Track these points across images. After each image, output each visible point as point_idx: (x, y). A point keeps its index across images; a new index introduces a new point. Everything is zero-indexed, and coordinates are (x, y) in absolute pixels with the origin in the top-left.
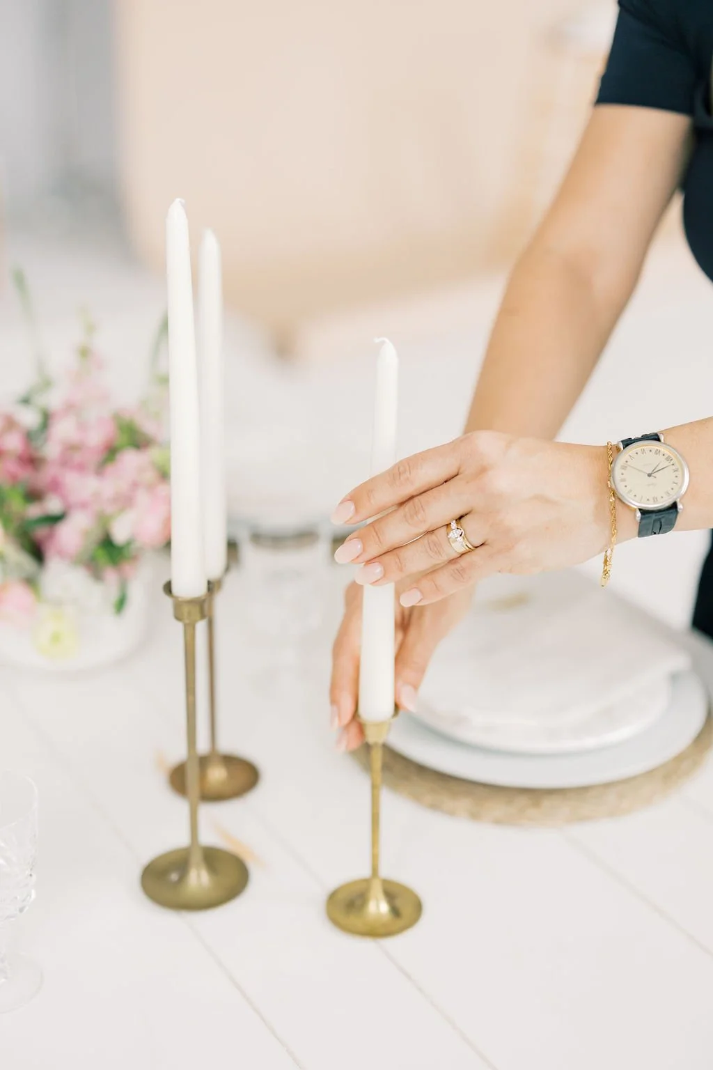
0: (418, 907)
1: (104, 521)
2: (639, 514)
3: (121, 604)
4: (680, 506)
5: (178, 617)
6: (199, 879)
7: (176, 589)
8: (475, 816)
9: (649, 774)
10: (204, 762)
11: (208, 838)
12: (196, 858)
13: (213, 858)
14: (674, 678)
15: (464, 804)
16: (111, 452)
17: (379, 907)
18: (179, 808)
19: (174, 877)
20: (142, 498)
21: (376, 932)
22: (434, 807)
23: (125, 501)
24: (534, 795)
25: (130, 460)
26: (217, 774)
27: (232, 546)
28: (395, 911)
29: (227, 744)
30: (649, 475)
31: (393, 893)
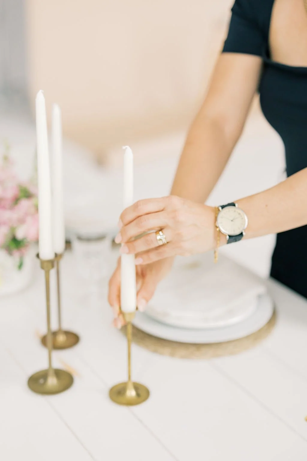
0: (147, 393)
1: (13, 230)
2: (228, 237)
3: (20, 266)
4: (244, 234)
5: (42, 267)
6: (52, 381)
7: (41, 256)
8: (172, 355)
9: (248, 337)
10: (55, 334)
11: (57, 365)
12: (51, 373)
13: (58, 373)
14: (260, 297)
15: (167, 350)
16: (16, 200)
17: (131, 393)
18: (43, 352)
19: (41, 381)
20: (29, 220)
21: (130, 403)
22: (155, 351)
23: (22, 221)
24: (198, 346)
25: (25, 204)
26: (61, 339)
27: (68, 243)
28: (138, 395)
29: (66, 326)
30: (232, 221)
31: (137, 387)
